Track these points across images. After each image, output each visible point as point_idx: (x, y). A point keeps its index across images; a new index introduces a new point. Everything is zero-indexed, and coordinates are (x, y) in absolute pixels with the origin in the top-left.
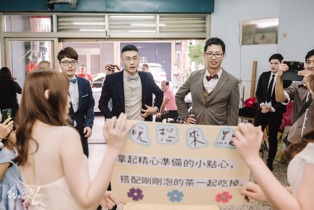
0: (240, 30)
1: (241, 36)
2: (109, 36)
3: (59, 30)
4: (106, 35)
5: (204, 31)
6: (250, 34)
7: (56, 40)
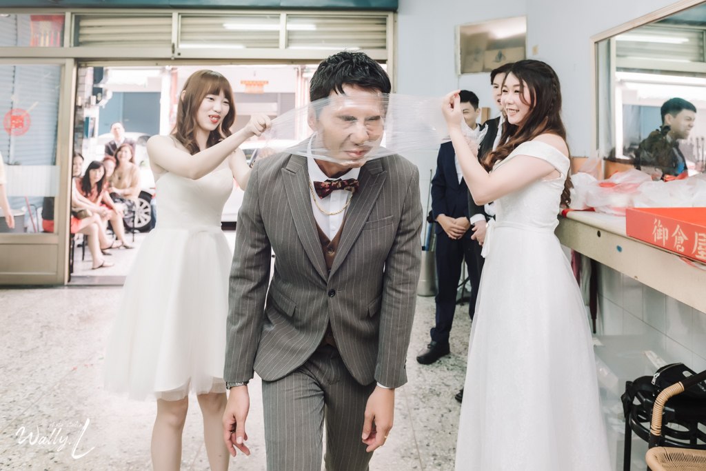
0: (455, 43)
1: (459, 56)
2: (179, 54)
3: (77, 43)
4: (173, 52)
5: (384, 47)
6: (477, 52)
7: (70, 64)
